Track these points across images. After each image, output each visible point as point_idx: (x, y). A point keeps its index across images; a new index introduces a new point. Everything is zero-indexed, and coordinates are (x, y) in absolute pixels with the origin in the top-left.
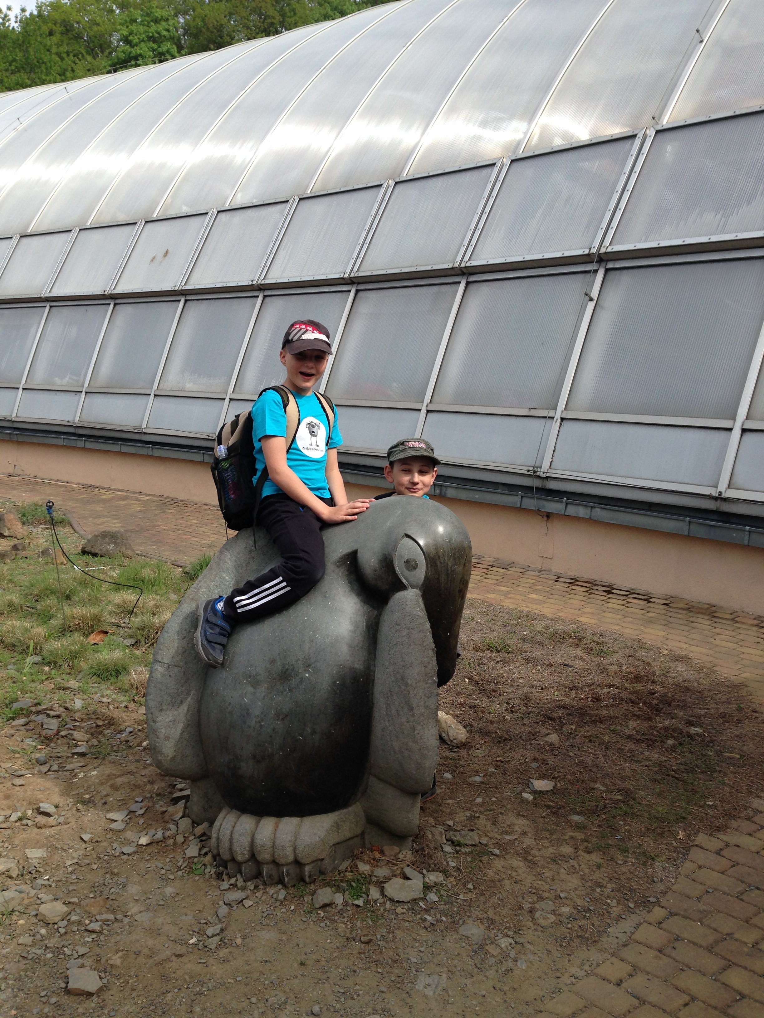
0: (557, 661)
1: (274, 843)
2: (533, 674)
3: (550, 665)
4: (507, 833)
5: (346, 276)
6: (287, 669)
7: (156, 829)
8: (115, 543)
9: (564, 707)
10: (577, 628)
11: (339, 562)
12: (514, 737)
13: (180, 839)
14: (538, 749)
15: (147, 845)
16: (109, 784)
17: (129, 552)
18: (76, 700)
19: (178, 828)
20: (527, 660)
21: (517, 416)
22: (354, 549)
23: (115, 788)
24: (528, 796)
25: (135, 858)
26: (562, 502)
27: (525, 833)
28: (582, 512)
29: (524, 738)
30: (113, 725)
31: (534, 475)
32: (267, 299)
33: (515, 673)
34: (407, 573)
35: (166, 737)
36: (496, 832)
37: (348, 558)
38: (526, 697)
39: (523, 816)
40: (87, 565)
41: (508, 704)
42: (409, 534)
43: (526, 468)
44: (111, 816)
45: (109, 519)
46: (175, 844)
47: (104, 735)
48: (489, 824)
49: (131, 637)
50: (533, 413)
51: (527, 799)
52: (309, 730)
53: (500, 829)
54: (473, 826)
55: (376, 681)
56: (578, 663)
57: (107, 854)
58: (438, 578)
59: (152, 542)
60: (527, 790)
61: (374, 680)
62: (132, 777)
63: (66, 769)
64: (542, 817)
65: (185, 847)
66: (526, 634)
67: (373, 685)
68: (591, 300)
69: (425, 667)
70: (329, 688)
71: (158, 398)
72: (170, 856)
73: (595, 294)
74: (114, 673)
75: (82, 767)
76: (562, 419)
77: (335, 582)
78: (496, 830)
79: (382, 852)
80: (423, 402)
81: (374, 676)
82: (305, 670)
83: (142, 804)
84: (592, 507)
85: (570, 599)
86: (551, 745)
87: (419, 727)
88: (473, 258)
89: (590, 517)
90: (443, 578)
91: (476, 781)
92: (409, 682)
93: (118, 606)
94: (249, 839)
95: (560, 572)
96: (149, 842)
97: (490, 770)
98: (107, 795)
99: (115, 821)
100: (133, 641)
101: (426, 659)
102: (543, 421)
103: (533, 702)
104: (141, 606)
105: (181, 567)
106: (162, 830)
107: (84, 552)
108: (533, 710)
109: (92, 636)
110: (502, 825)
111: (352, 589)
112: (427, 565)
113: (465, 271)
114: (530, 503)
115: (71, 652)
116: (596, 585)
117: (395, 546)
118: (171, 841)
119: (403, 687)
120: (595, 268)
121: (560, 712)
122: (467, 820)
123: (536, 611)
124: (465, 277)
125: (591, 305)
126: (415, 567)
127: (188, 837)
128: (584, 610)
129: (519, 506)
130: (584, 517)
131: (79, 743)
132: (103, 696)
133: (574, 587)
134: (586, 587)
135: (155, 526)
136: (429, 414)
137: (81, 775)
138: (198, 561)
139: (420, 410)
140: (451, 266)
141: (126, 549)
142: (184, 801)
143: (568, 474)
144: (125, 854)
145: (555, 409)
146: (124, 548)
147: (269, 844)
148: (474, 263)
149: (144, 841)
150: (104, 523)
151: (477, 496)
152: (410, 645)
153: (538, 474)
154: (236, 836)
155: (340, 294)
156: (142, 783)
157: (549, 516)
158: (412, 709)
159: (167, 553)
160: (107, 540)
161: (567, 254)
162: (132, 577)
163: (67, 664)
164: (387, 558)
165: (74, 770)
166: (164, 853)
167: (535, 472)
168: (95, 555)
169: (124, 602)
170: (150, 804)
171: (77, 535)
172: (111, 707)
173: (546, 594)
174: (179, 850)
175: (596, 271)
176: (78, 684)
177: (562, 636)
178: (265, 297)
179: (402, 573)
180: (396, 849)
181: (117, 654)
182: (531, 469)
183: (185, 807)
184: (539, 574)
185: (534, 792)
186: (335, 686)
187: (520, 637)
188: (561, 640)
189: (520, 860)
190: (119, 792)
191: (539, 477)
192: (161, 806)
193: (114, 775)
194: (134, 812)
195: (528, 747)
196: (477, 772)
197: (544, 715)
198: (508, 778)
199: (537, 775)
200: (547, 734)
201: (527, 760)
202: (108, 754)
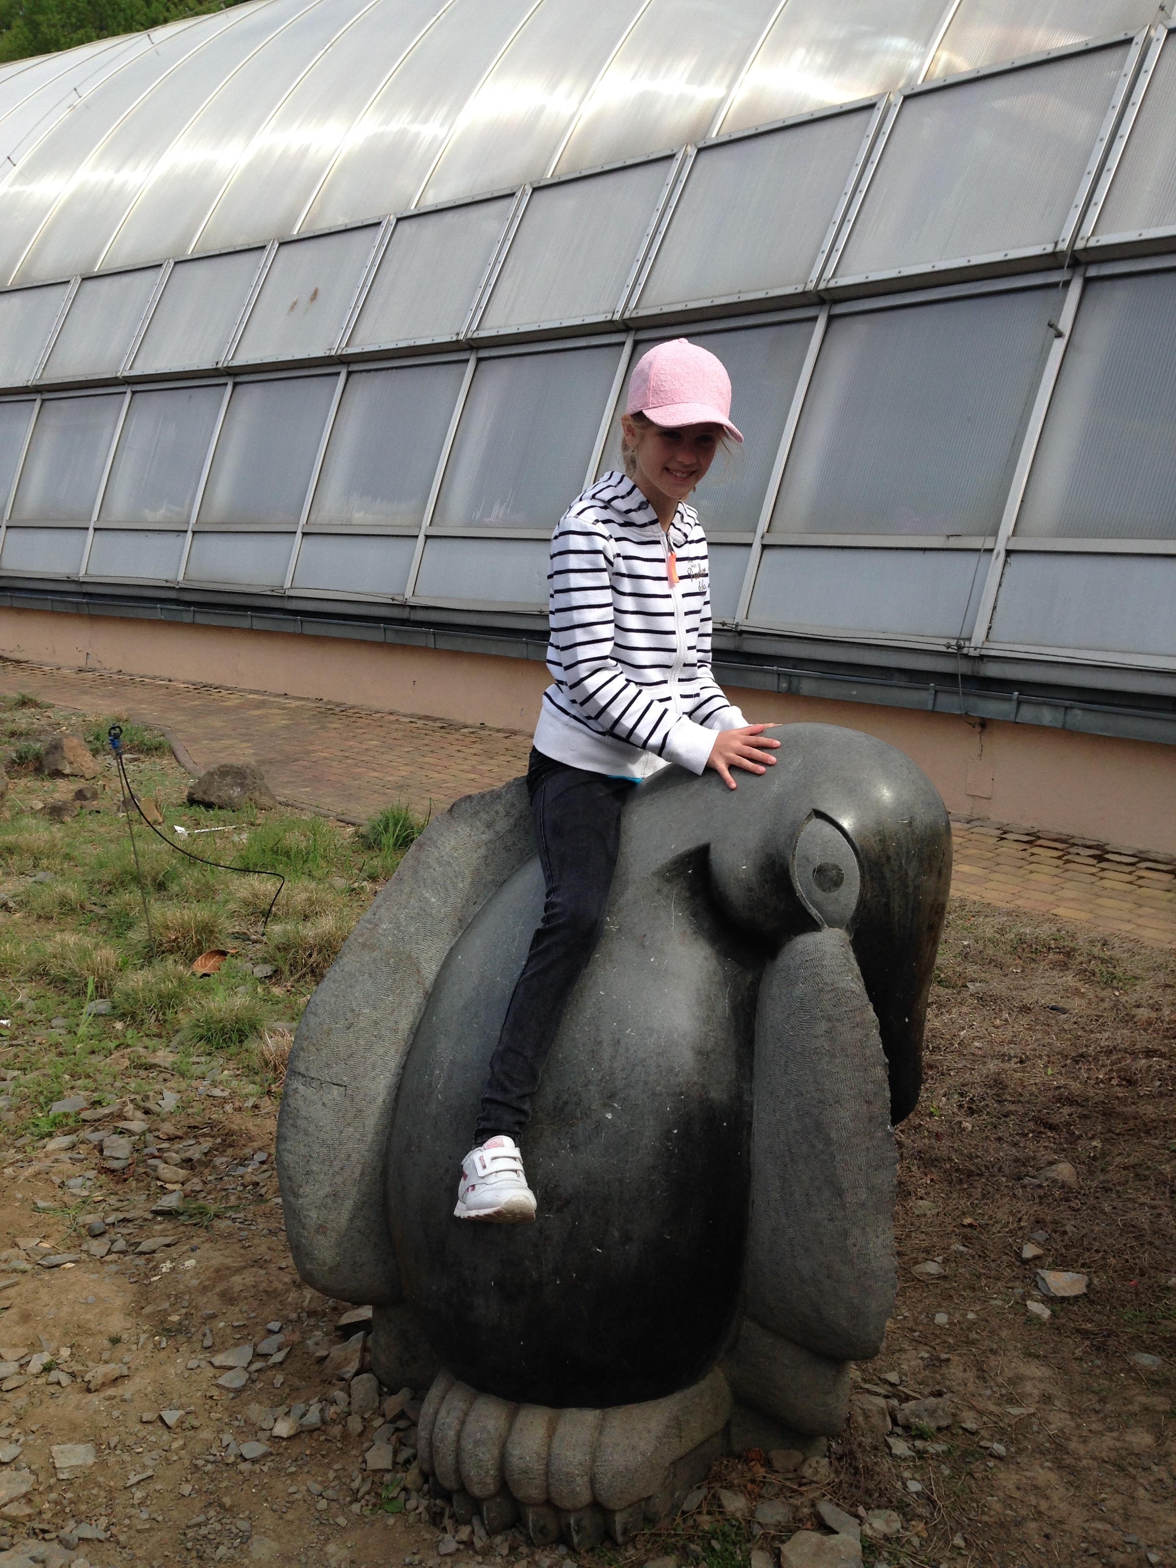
0: (1037, 1002)
1: (547, 1465)
2: (997, 1028)
3: (1025, 1009)
4: (1012, 1400)
5: (617, 317)
7: (307, 1402)
8: (242, 785)
9: (1071, 1101)
10: (1058, 931)
11: (669, 871)
12: (987, 1167)
13: (355, 1424)
14: (1040, 1197)
15: (289, 1438)
16: (217, 1290)
17: (265, 800)
18: (166, 1093)
19: (350, 1396)
20: (982, 1000)
21: (924, 550)
22: (702, 842)
23: (228, 1298)
24: (1037, 1308)
25: (265, 1469)
26: (1010, 700)
27: (1046, 1399)
28: (1047, 716)
29: (1007, 1171)
30: (231, 1146)
31: (958, 653)
32: (483, 365)
33: (963, 1028)
34: (819, 895)
35: (321, 1226)
36: (989, 1398)
37: (689, 862)
38: (995, 1080)
39: (1038, 1357)
40: (197, 824)
41: (961, 1095)
42: (823, 809)
43: (945, 641)
44: (219, 1360)
45: (236, 741)
46: (345, 1436)
47: (214, 1167)
48: (971, 1375)
49: (265, 961)
50: (953, 543)
51: (1038, 1317)
52: (616, 1234)
53: (995, 1389)
54: (939, 1383)
55: (755, 1125)
56: (1076, 1004)
57: (211, 1458)
58: (887, 905)
59: (304, 781)
60: (1035, 1292)
61: (750, 1124)
62: (263, 1272)
63: (140, 1249)
64: (1076, 1359)
65: (366, 1445)
66: (968, 946)
67: (749, 1134)
68: (1059, 335)
69: (868, 1102)
70: (657, 1144)
71: (310, 538)
72: (336, 1467)
73: (1065, 324)
74: (235, 1036)
75: (168, 1246)
76: (1009, 553)
77: (662, 914)
78: (988, 1392)
79: (768, 1464)
80: (755, 531)
81: (751, 1116)
82: (605, 1105)
83: (279, 1338)
84: (1066, 708)
85: (1031, 872)
86: (1063, 1187)
87: (857, 1232)
88: (839, 273)
89: (1064, 726)
90: (897, 903)
91: (929, 1274)
93: (246, 903)
94: (496, 1453)
95: (1006, 822)
96: (292, 1432)
97: (953, 1247)
98: (213, 1316)
99: (231, 1368)
100: (268, 970)
101: (870, 1086)
102: (973, 558)
103: (1009, 1090)
104: (284, 902)
105: (353, 824)
106: (320, 1401)
107: (192, 801)
108: (1013, 1107)
109: (200, 960)
110: (1000, 1380)
111: (698, 930)
112: (862, 877)
113: (826, 296)
114: (950, 702)
115: (160, 996)
116: (1074, 845)
117: (793, 837)
118: (336, 1430)
119: (820, 1146)
120: (1065, 278)
121: (1066, 1111)
122: (926, 1367)
123: (975, 898)
124: (826, 308)
125: (1059, 346)
126: (837, 883)
127: (371, 1420)
128: (1062, 893)
129: (930, 707)
130: (1054, 725)
131: (168, 1186)
132: (214, 1084)
133: (1035, 850)
134: (1056, 849)
135: (308, 752)
136: (766, 552)
137: (166, 1267)
138: (380, 817)
139: (750, 545)
140: (800, 289)
141: (261, 794)
142: (361, 1334)
143: (1021, 650)
144: (245, 1460)
145: (995, 533)
146: (257, 794)
147: (539, 1467)
148: (843, 281)
149: (283, 1429)
150: (227, 748)
151: (854, 693)
152: (835, 1057)
153: (965, 651)
154: (468, 1445)
155: (606, 350)
156: (280, 1286)
157: (984, 724)
159: (328, 800)
160: (229, 780)
161: (1014, 254)
162: (270, 846)
163: (154, 1017)
164: (774, 861)
165: (154, 1252)
166: (323, 1456)
167: (960, 647)
168: (209, 806)
169: (255, 895)
170: (296, 1337)
171: (183, 770)
172: (229, 1108)
173: (986, 864)
174: (354, 1452)
175: (1067, 284)
176: (171, 1058)
177: (1034, 946)
178: (479, 360)
179: (808, 895)
180: (797, 1456)
181: (241, 1000)
182: (954, 642)
183: (365, 1349)
184: (969, 826)
185: (1050, 1300)
186: (669, 1139)
187: (958, 951)
188: (1034, 956)
189: (1050, 1469)
190: (237, 1309)
191: (966, 656)
192: (317, 1344)
193: (228, 1268)
194: (266, 1356)
195: (1020, 1192)
196: (927, 1251)
197: (1035, 1119)
198: (993, 1265)
199: (1050, 1259)
200: (1051, 1163)
201: (1022, 1224)
202: (217, 1216)
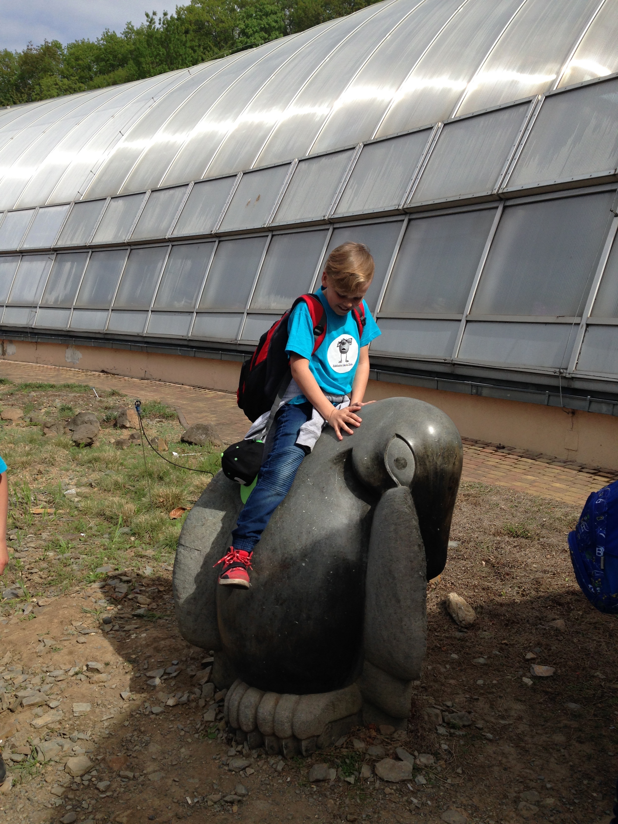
1: (274, 718)
2: (547, 559)
3: (565, 551)
4: (503, 718)
5: (401, 207)
6: (286, 558)
7: (183, 692)
8: (206, 434)
11: (335, 460)
12: (522, 620)
13: (202, 703)
14: (544, 634)
15: (173, 706)
16: (153, 646)
17: (217, 442)
18: (148, 567)
19: (202, 692)
20: (543, 546)
21: (546, 323)
22: (350, 447)
23: (157, 650)
24: (527, 681)
25: (161, 718)
26: (586, 400)
27: (520, 718)
28: (604, 408)
29: (531, 621)
31: (561, 376)
32: (336, 231)
33: (530, 558)
34: (397, 471)
36: (493, 716)
37: (344, 456)
38: (537, 581)
39: (521, 701)
40: (183, 451)
41: (519, 587)
42: (399, 434)
43: (553, 370)
44: (149, 674)
45: (209, 414)
46: (197, 707)
47: (163, 599)
48: (487, 706)
50: (561, 320)
51: (526, 684)
52: (304, 616)
53: (497, 712)
54: (471, 708)
55: (368, 572)
57: (139, 712)
58: (427, 476)
59: (238, 433)
60: (528, 674)
61: (366, 571)
62: (174, 640)
63: (124, 629)
64: (539, 703)
65: (205, 711)
66: (545, 521)
67: (365, 576)
68: (617, 215)
69: (411, 562)
70: (323, 578)
71: (250, 316)
72: (190, 719)
75: (136, 628)
76: (588, 325)
77: (332, 478)
78: (493, 714)
79: (378, 731)
80: (463, 314)
81: (366, 568)
82: (302, 560)
83: (176, 667)
84: (614, 404)
86: (556, 630)
87: (406, 619)
88: (509, 185)
89: (612, 414)
90: (432, 476)
91: (479, 663)
92: (396, 575)
93: (198, 487)
94: (253, 711)
95: (584, 463)
96: (174, 704)
97: (494, 652)
98: (150, 657)
99: (154, 677)
101: (412, 554)
102: (569, 328)
103: (543, 586)
106: (188, 693)
107: (183, 441)
108: (543, 594)
109: (173, 512)
110: (500, 709)
111: (348, 485)
112: (416, 464)
113: (502, 196)
114: (556, 401)
115: (151, 526)
117: (386, 445)
118: (194, 704)
119: (391, 580)
121: (569, 598)
122: (467, 701)
123: (558, 499)
124: (502, 203)
125: (616, 221)
126: (404, 465)
127: (209, 701)
129: (546, 403)
130: (607, 413)
131: (142, 606)
132: (169, 565)
133: (596, 477)
136: (468, 324)
137: (133, 636)
139: (460, 321)
140: (489, 194)
141: (215, 438)
142: (211, 667)
143: (592, 375)
144: (153, 713)
145: (581, 316)
146: (213, 438)
147: (269, 718)
149: (171, 702)
150: (204, 417)
152: (397, 541)
153: (564, 375)
154: (242, 708)
155: (395, 224)
156: (181, 647)
157: (574, 412)
158: (398, 601)
160: (200, 431)
161: (595, 175)
162: (214, 462)
163: (148, 536)
164: (378, 456)
165: (130, 630)
166: (186, 715)
167: (561, 373)
168: (190, 443)
170: (184, 667)
171: (181, 427)
173: (569, 483)
174: (199, 713)
176: (153, 553)
178: (334, 229)
179: (392, 471)
180: (392, 729)
182: (558, 370)
184: (565, 464)
185: (535, 678)
186: (329, 576)
187: (539, 523)
189: (512, 747)
190: (160, 654)
191: (565, 378)
192: (192, 670)
194: (169, 674)
195: (534, 631)
196: (482, 654)
197: (553, 600)
198: (511, 661)
199: (539, 660)
200: (554, 619)
201: (531, 645)
202: (160, 618)
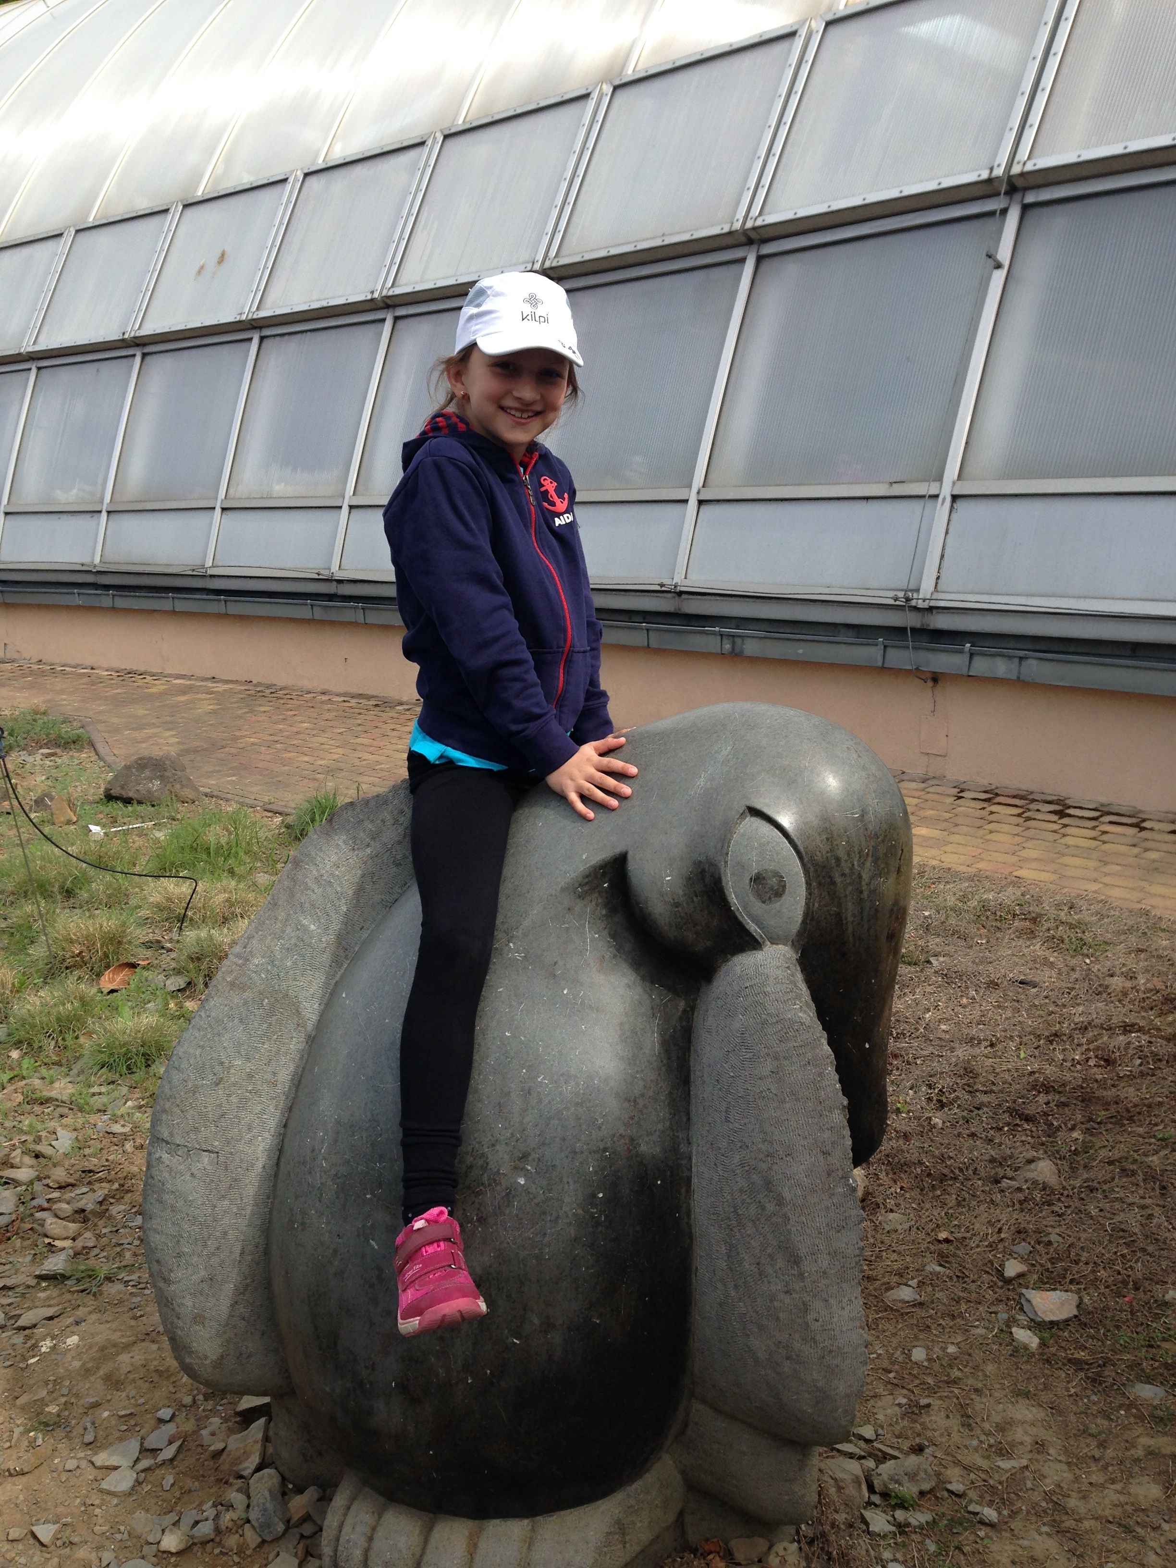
0: (1005, 976)
2: (964, 1007)
3: (993, 985)
4: (1003, 1452)
6: (471, 1167)
7: (200, 1507)
8: (162, 778)
9: (1047, 1088)
10: (1022, 895)
11: (581, 885)
12: (961, 1170)
14: (1021, 1203)
15: (179, 1553)
16: (102, 1372)
17: (187, 793)
18: (61, 1132)
19: (248, 1498)
20: (948, 977)
21: (866, 498)
22: (618, 850)
23: (114, 1382)
24: (1024, 1336)
26: (961, 652)
27: (1040, 1446)
28: (1002, 667)
29: (983, 1174)
31: (907, 606)
32: (401, 324)
33: (928, 1010)
34: (758, 907)
35: (198, 1315)
36: (976, 1449)
37: (604, 874)
38: (965, 1069)
39: (1028, 1395)
40: (114, 822)
41: (930, 1086)
42: (758, 806)
43: (891, 594)
44: (101, 1458)
45: (159, 730)
46: (242, 1548)
47: (110, 1218)
48: (954, 1423)
49: (178, 972)
50: (897, 490)
51: (1026, 1348)
52: (536, 1321)
53: (983, 1438)
54: (919, 1435)
55: (695, 1180)
56: (1046, 977)
58: (838, 915)
59: (231, 769)
60: (1021, 1317)
61: (689, 1179)
63: (20, 1323)
64: (1070, 1396)
65: (266, 1560)
66: (930, 917)
67: (688, 1191)
68: (999, 266)
69: (826, 1153)
70: (580, 1211)
71: (230, 513)
73: (1004, 254)
74: (140, 1060)
75: (51, 1318)
76: (955, 498)
77: (574, 937)
78: (975, 1443)
79: (728, 1556)
80: (690, 487)
81: (690, 1170)
82: (516, 1168)
83: (170, 1429)
84: (1021, 658)
85: (991, 832)
86: (1044, 1189)
87: (818, 1305)
88: (767, 209)
89: (1018, 678)
90: (850, 910)
91: (903, 1301)
92: (787, 1195)
93: (160, 908)
95: (962, 779)
96: (182, 1546)
97: (929, 1268)
98: (96, 1405)
99: (116, 1468)
100: (181, 982)
101: (827, 1134)
102: (917, 505)
103: (981, 1079)
104: (200, 905)
105: (280, 814)
106: (214, 1506)
107: (110, 797)
108: (985, 1098)
109: (107, 975)
110: (987, 1426)
111: (620, 952)
112: (808, 884)
113: (753, 235)
114: (900, 657)
115: (59, 1020)
116: (1034, 800)
117: (725, 840)
118: (232, 1541)
119: (771, 1207)
120: (1002, 206)
121: (1042, 1098)
122: (904, 1416)
123: (934, 863)
124: (754, 248)
125: (998, 278)
126: (779, 892)
128: (1025, 854)
129: (880, 664)
130: (1009, 676)
131: (56, 1243)
132: (115, 1119)
133: (994, 808)
134: (1016, 806)
135: (236, 739)
136: (703, 508)
137: (46, 1346)
138: (306, 805)
139: (686, 501)
140: (726, 229)
141: (182, 786)
142: (263, 1420)
143: (972, 600)
145: (939, 478)
146: (178, 786)
148: (771, 218)
149: (172, 1541)
150: (151, 737)
151: (801, 651)
152: (783, 1101)
153: (913, 603)
157: (936, 678)
158: (795, 1260)
159: (255, 789)
160: (147, 773)
161: (947, 183)
162: (189, 843)
163: (53, 1043)
164: (703, 871)
165: (34, 1326)
167: (908, 600)
168: (127, 801)
169: (169, 899)
170: (190, 1426)
171: (102, 764)
172: (129, 1146)
173: (944, 825)
175: (1004, 211)
176: (70, 1090)
177: (998, 913)
178: (396, 319)
179: (745, 907)
180: (762, 1544)
181: (148, 1019)
182: (901, 594)
183: (266, 1439)
184: (923, 785)
185: (1038, 1326)
186: (594, 1205)
187: (919, 922)
188: (999, 924)
189: (1048, 1535)
190: (124, 1394)
191: (916, 609)
192: (213, 1434)
193: (115, 1346)
194: (155, 1451)
195: (997, 1197)
196: (901, 1275)
197: (1011, 1111)
198: (973, 1287)
199: (1035, 1277)
200: (1030, 1161)
201: (1003, 1235)
202: (108, 1279)
